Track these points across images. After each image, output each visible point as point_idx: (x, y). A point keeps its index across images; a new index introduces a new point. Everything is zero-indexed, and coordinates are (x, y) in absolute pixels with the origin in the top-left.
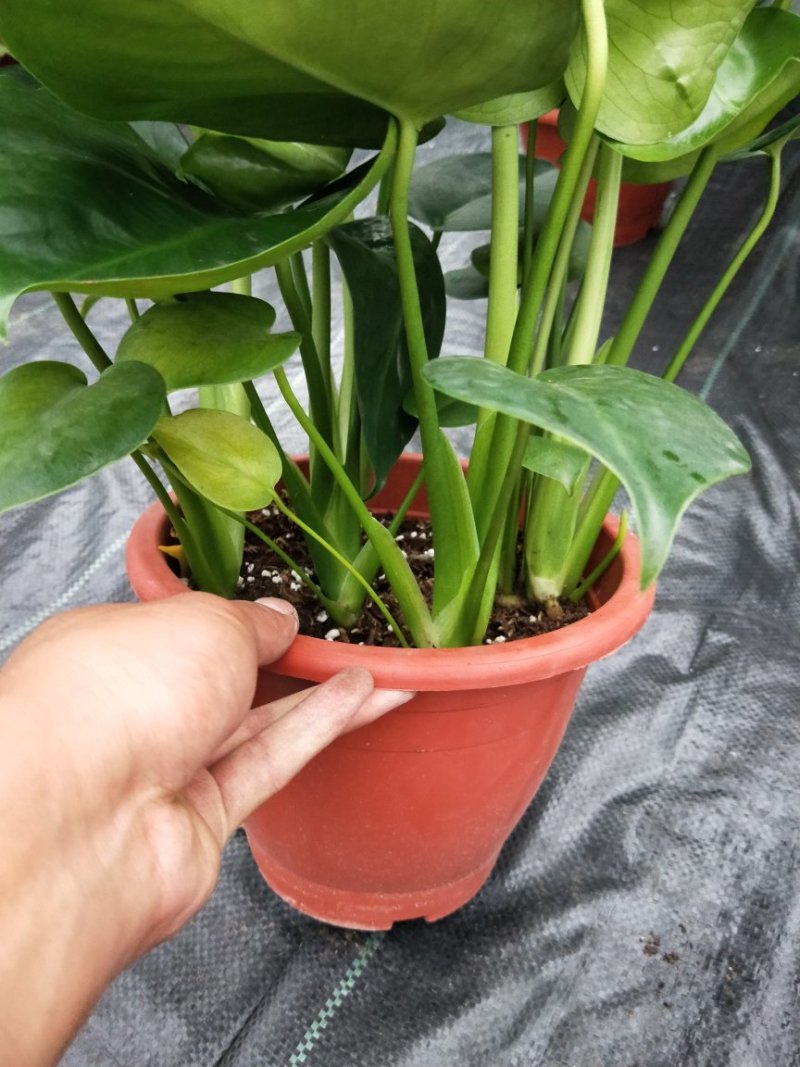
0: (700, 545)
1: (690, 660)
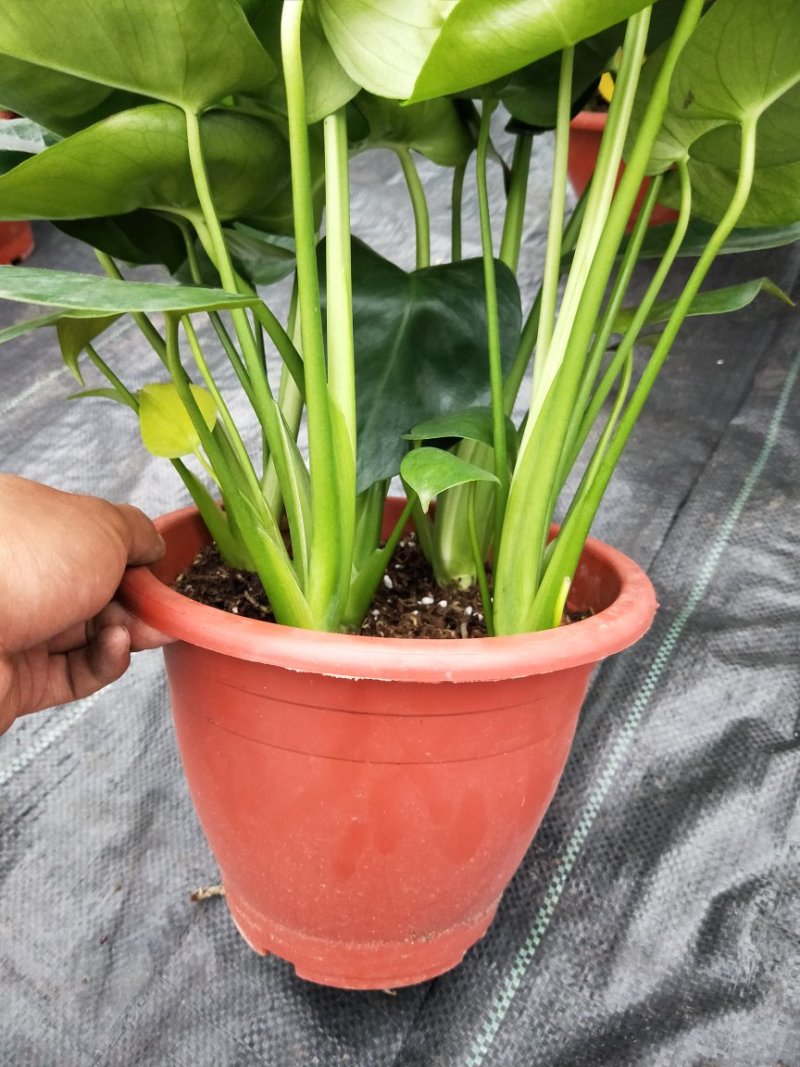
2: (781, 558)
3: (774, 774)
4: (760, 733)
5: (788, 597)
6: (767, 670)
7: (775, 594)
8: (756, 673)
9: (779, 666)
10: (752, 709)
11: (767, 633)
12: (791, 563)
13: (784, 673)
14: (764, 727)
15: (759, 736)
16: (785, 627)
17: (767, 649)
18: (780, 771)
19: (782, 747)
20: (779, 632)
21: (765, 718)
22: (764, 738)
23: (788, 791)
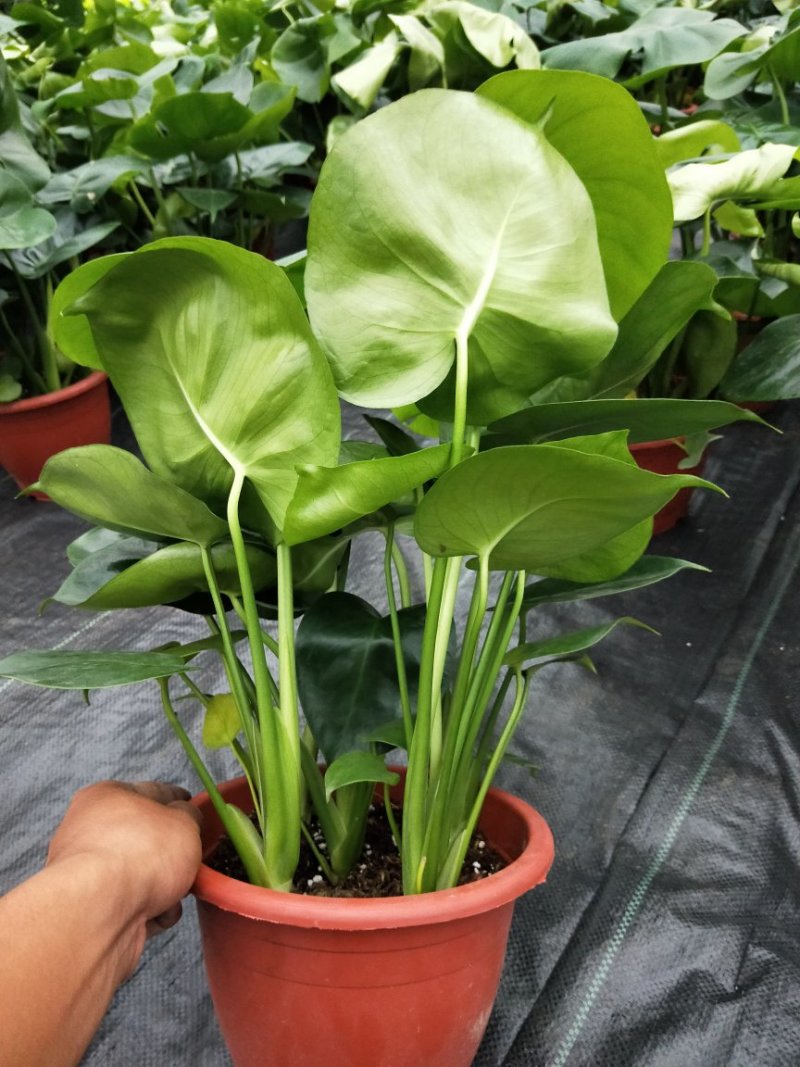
0: (739, 854)
1: (734, 977)
2: (730, 829)
3: (717, 1022)
4: (707, 984)
5: (735, 865)
6: (714, 929)
7: (724, 861)
8: (706, 931)
9: (725, 927)
10: (701, 963)
11: (716, 896)
12: (738, 835)
13: (728, 932)
14: (710, 978)
15: (706, 987)
16: (731, 892)
17: (715, 910)
18: (722, 1020)
19: (725, 998)
20: (726, 895)
21: (712, 971)
22: (710, 989)
23: (727, 1038)
